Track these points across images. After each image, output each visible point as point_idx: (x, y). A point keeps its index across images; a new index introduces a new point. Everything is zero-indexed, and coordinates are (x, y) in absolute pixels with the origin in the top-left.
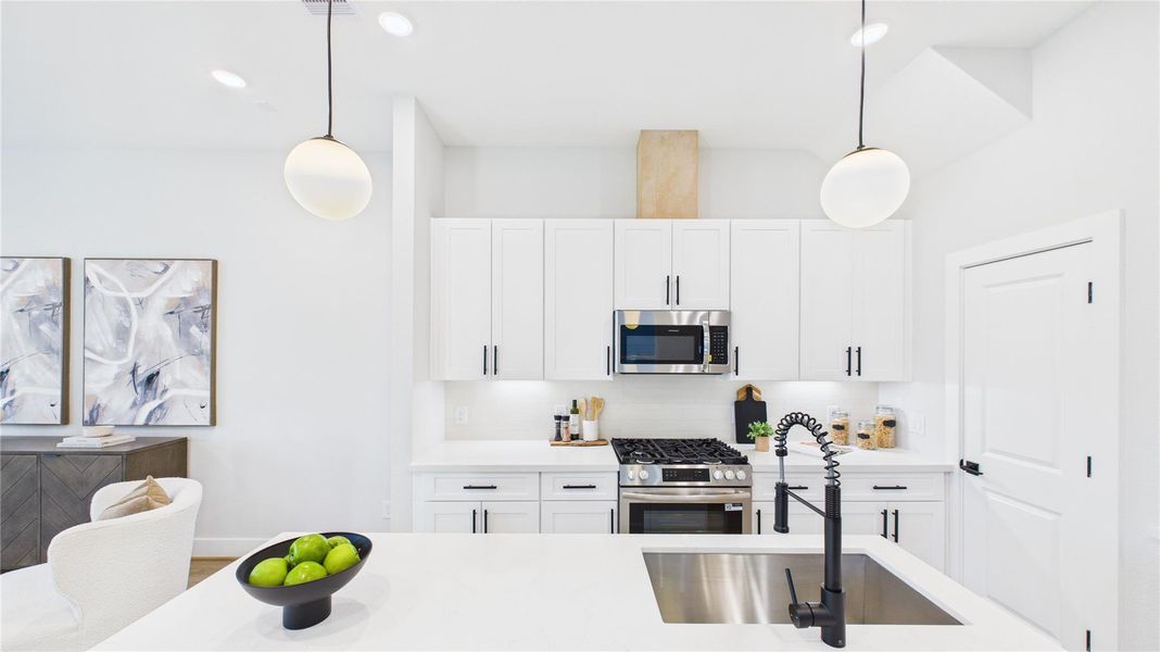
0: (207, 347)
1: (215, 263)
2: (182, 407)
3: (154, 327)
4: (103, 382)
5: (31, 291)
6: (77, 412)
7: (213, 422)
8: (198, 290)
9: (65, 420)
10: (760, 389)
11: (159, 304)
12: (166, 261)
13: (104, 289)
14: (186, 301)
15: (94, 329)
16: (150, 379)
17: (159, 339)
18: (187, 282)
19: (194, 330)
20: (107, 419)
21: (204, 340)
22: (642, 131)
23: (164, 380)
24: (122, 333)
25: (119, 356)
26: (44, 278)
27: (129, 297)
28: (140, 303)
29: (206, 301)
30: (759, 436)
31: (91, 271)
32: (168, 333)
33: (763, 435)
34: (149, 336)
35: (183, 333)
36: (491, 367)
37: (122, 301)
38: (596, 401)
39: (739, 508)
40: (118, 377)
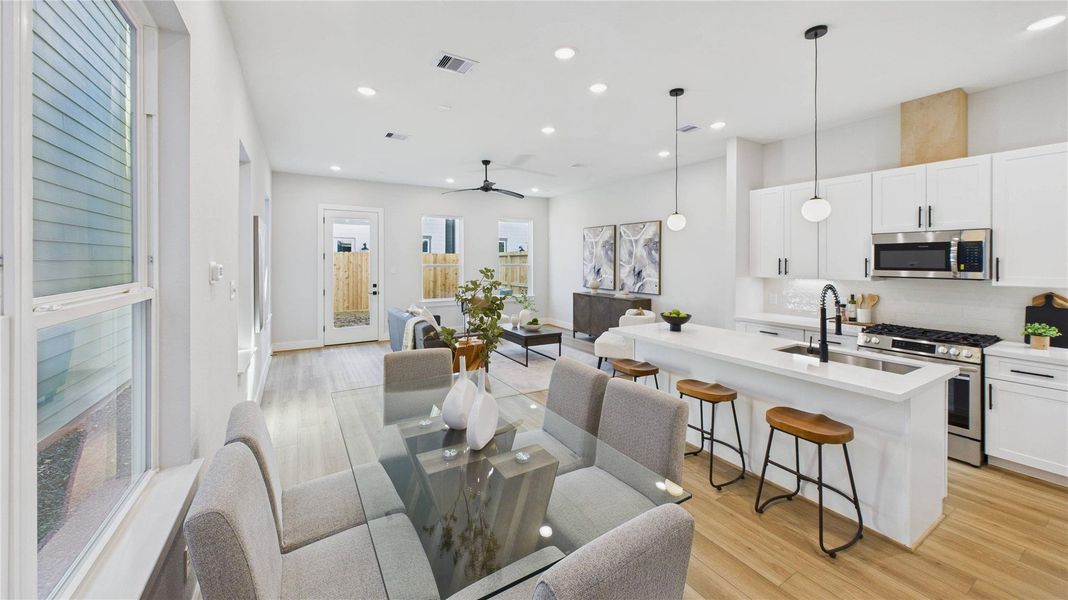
0: (658, 260)
1: (661, 222)
2: (650, 289)
3: (640, 251)
4: (625, 273)
5: (606, 239)
6: (618, 286)
7: (660, 294)
8: (654, 235)
9: (615, 289)
11: (642, 242)
12: (644, 223)
13: (626, 234)
14: (651, 240)
15: (623, 253)
16: (640, 273)
17: (642, 256)
18: (650, 232)
19: (653, 252)
20: (626, 290)
21: (656, 256)
22: (902, 104)
23: (644, 274)
24: (631, 254)
25: (629, 263)
26: (608, 234)
27: (633, 239)
28: (636, 241)
29: (657, 240)
30: (1034, 334)
31: (618, 226)
32: (645, 254)
33: (1040, 335)
34: (639, 255)
35: (650, 254)
36: (783, 270)
37: (631, 241)
38: (872, 297)
39: (967, 379)
40: (630, 271)
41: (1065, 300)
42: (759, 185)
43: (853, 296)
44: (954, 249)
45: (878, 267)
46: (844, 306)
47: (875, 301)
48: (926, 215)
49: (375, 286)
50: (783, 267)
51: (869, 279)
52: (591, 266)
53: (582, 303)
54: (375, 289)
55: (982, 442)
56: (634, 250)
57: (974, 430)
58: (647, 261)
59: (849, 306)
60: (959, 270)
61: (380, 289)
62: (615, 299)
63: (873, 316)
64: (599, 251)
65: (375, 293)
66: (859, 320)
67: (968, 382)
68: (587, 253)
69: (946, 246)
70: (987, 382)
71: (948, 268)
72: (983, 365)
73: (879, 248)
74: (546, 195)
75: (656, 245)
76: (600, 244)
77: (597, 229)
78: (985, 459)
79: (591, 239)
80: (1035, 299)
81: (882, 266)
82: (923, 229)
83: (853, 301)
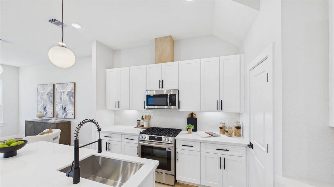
0: (73, 101)
1: (75, 83)
2: (70, 116)
3: (65, 97)
4: (58, 108)
5: (49, 91)
6: (55, 115)
7: (75, 118)
8: (72, 89)
9: (53, 117)
11: (66, 93)
12: (67, 83)
13: (59, 89)
14: (70, 92)
15: (57, 98)
16: (65, 108)
17: (66, 100)
18: (70, 88)
19: (71, 98)
21: (73, 100)
22: (156, 39)
23: (67, 109)
24: (61, 99)
25: (61, 103)
26: (50, 88)
27: (62, 91)
28: (64, 92)
29: (73, 92)
30: (189, 129)
31: (56, 86)
32: (67, 98)
33: (190, 129)
34: (65, 99)
35: (70, 99)
36: (117, 106)
37: (61, 92)
39: (171, 150)
40: (60, 108)
41: (196, 115)
43: (143, 116)
44: (168, 97)
45: (147, 104)
46: (140, 121)
47: (150, 117)
48: (161, 83)
50: (117, 104)
51: (145, 109)
52: (41, 105)
53: (30, 126)
55: (175, 175)
56: (63, 97)
57: (172, 172)
58: (69, 103)
59: (141, 120)
60: (170, 105)
62: (47, 123)
63: (148, 124)
64: (45, 97)
67: (171, 152)
68: (39, 98)
69: (166, 96)
70: (176, 151)
71: (167, 105)
72: (175, 144)
73: (148, 96)
74: (18, 66)
75: (73, 94)
76: (46, 94)
77: (44, 86)
78: (176, 181)
79: (41, 91)
80: (189, 115)
81: (149, 104)
82: (161, 89)
83: (143, 119)
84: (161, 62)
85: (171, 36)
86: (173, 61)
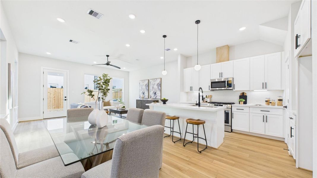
0: (160, 89)
1: (161, 78)
2: (158, 97)
3: (156, 87)
4: (151, 94)
5: (146, 83)
6: (149, 97)
7: (161, 98)
8: (159, 82)
9: (148, 98)
10: (246, 93)
11: (156, 84)
12: (157, 79)
13: (152, 82)
14: (158, 83)
15: (151, 88)
16: (155, 93)
17: (156, 88)
18: (158, 81)
19: (159, 87)
20: (152, 98)
22: (217, 48)
23: (157, 93)
24: (153, 88)
25: (153, 90)
26: (147, 82)
27: (154, 83)
28: (155, 84)
29: (160, 83)
30: (241, 101)
31: (151, 81)
32: (157, 87)
33: (242, 101)
34: (155, 88)
35: (158, 87)
36: (191, 90)
37: (153, 84)
38: (210, 96)
40: (153, 93)
41: (246, 94)
42: (186, 67)
44: (226, 82)
45: (211, 88)
46: (205, 98)
47: (211, 97)
48: (221, 75)
49: (65, 97)
50: (191, 88)
51: (210, 91)
52: (141, 92)
53: (139, 102)
54: (66, 98)
55: (231, 126)
56: (154, 86)
57: (230, 124)
58: (157, 89)
59: (206, 98)
60: (227, 87)
61: (68, 98)
62: (148, 101)
63: (211, 100)
64: (144, 87)
65: (65, 100)
66: (208, 102)
67: (229, 113)
68: (140, 88)
69: (224, 82)
70: (232, 112)
71: (225, 87)
72: (231, 108)
73: (212, 83)
74: (128, 70)
75: (160, 85)
76: (144, 85)
77: (143, 81)
78: (232, 130)
79: (141, 84)
80: (241, 94)
81: (212, 87)
82: (220, 78)
83: (206, 97)
84: (220, 61)
85: (227, 45)
86: (229, 61)
